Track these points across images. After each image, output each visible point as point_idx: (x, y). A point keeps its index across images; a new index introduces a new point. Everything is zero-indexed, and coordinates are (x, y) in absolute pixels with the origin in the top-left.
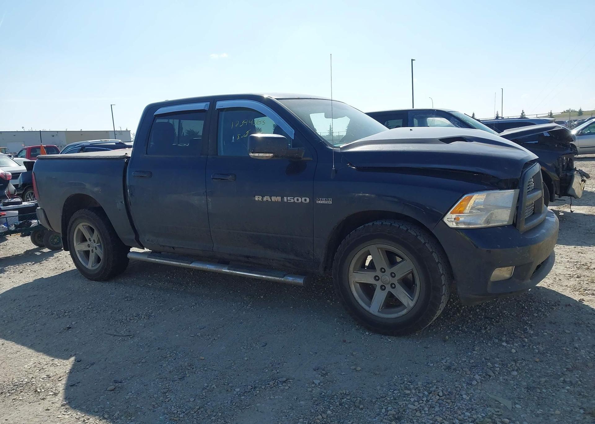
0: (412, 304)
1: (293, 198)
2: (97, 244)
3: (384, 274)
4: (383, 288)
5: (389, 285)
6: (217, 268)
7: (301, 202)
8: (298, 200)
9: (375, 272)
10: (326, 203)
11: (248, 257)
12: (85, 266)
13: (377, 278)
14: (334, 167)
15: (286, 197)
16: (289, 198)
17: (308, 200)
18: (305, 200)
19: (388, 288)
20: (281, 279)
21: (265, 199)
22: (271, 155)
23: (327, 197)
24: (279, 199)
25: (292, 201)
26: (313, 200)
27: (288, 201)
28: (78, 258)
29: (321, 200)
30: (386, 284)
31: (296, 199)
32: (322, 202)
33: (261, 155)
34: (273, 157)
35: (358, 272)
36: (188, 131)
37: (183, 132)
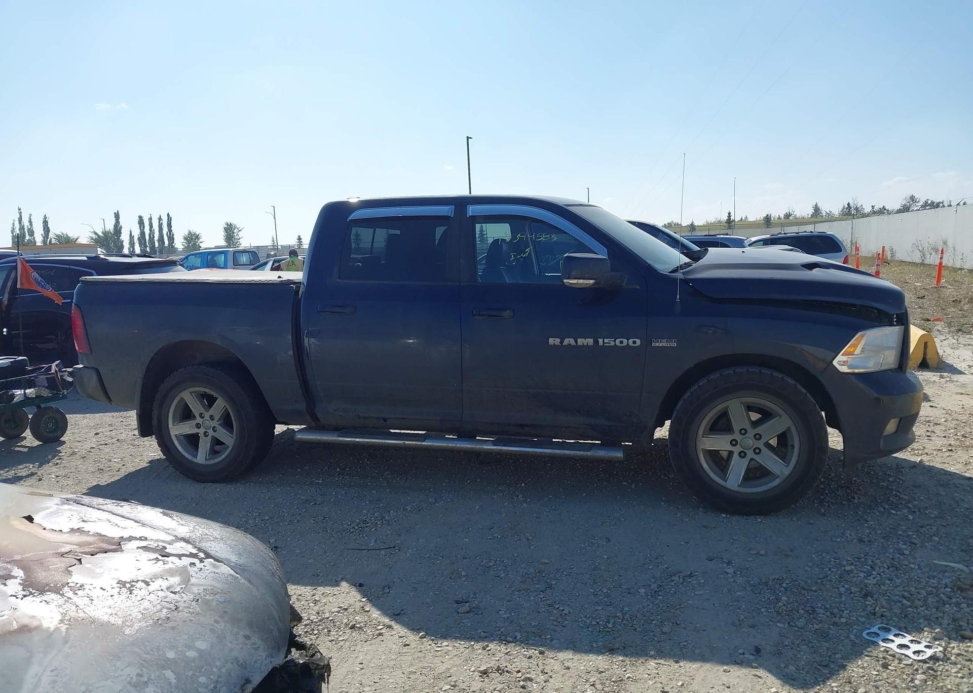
0: (787, 471)
1: (613, 340)
2: (217, 422)
3: (744, 436)
4: (742, 455)
5: (752, 451)
6: (473, 444)
7: (626, 346)
8: (621, 342)
9: (732, 435)
10: (668, 345)
11: (522, 426)
12: (190, 459)
13: (734, 443)
14: (678, 298)
15: (602, 340)
16: (606, 340)
17: (638, 342)
18: (634, 342)
19: (750, 454)
20: (586, 452)
21: (566, 342)
22: (592, 281)
23: (669, 338)
24: (590, 341)
25: (612, 344)
26: (647, 342)
27: (605, 344)
28: (176, 447)
29: (661, 342)
30: (747, 450)
31: (618, 341)
32: (661, 345)
33: (581, 281)
34: (594, 284)
35: (709, 436)
36: (57, 236)
37: (49, 237)
